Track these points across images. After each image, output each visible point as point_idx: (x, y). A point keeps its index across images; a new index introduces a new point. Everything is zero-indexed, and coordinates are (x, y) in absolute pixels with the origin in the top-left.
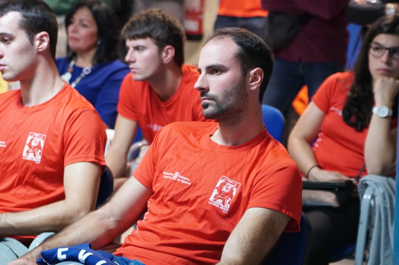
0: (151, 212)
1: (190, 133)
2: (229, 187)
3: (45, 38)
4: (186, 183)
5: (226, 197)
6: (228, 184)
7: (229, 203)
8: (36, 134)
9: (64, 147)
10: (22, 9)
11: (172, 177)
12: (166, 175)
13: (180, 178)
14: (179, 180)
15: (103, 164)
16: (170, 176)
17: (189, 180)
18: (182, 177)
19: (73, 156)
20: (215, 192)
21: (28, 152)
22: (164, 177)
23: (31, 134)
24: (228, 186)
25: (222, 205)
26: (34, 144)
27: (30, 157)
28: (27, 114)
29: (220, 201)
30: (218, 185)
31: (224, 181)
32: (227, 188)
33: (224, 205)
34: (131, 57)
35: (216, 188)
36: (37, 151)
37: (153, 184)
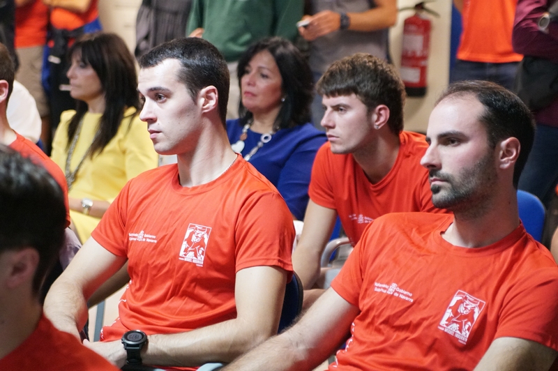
0: (356, 339)
1: (412, 229)
2: (469, 307)
3: (212, 94)
4: (407, 299)
5: (464, 321)
6: (467, 302)
7: (468, 329)
8: (197, 226)
9: (236, 244)
10: (183, 55)
11: (387, 290)
12: (378, 287)
13: (398, 292)
14: (396, 295)
15: (289, 269)
16: (385, 289)
17: (411, 295)
18: (402, 291)
19: (248, 257)
20: (449, 313)
21: (186, 250)
22: (376, 289)
23: (191, 226)
24: (467, 305)
25: (458, 332)
26: (194, 239)
27: (190, 257)
28: (187, 197)
29: (455, 326)
30: (453, 303)
31: (461, 298)
32: (466, 308)
33: (461, 332)
34: (329, 121)
35: (450, 308)
36: (199, 249)
37: (360, 299)
